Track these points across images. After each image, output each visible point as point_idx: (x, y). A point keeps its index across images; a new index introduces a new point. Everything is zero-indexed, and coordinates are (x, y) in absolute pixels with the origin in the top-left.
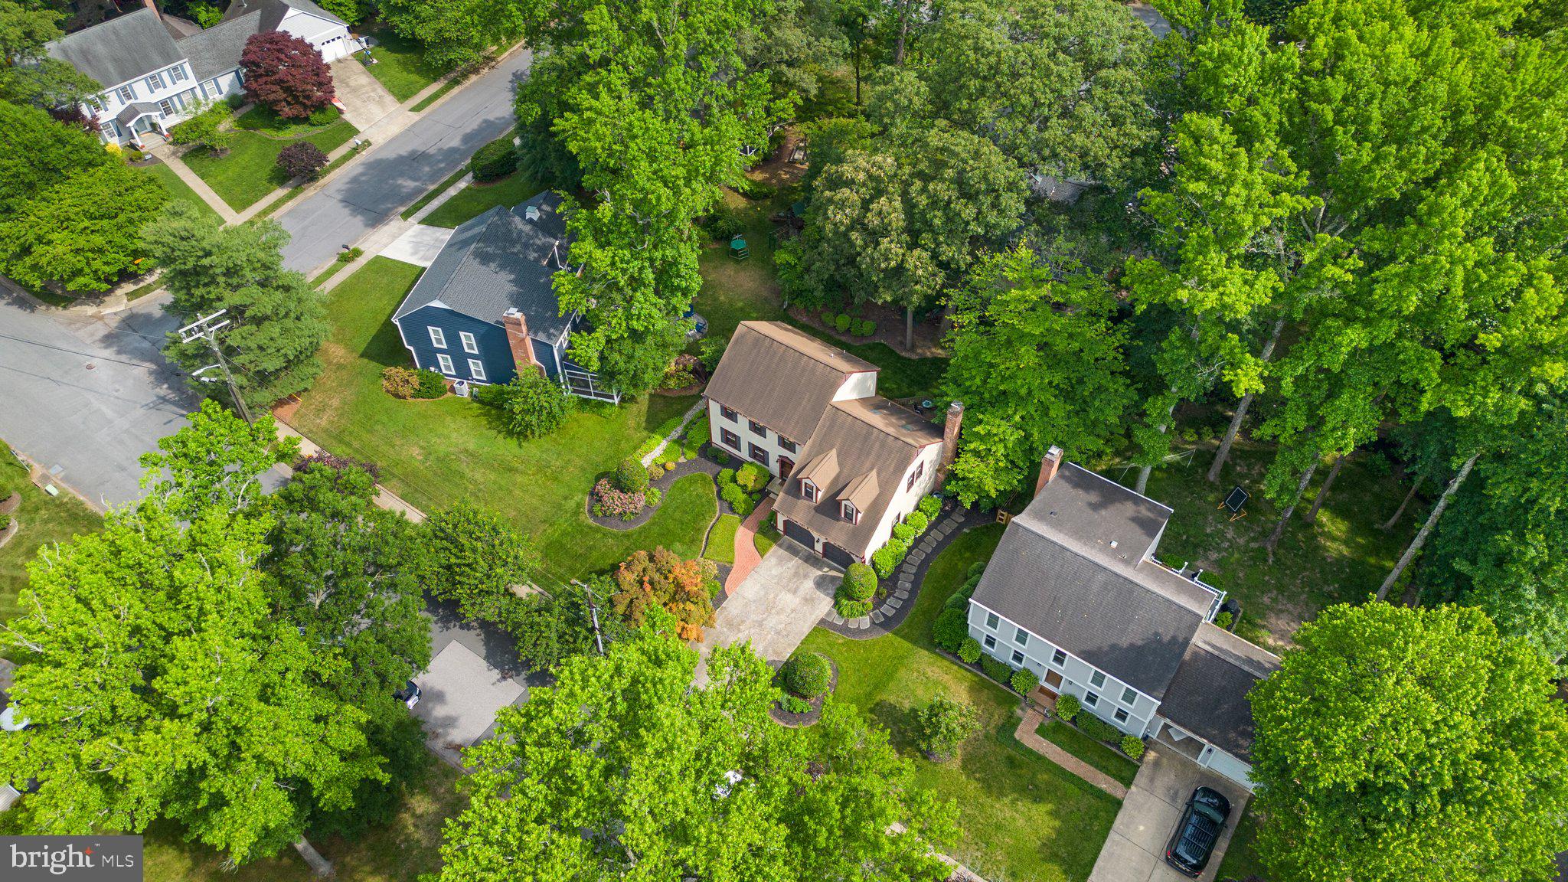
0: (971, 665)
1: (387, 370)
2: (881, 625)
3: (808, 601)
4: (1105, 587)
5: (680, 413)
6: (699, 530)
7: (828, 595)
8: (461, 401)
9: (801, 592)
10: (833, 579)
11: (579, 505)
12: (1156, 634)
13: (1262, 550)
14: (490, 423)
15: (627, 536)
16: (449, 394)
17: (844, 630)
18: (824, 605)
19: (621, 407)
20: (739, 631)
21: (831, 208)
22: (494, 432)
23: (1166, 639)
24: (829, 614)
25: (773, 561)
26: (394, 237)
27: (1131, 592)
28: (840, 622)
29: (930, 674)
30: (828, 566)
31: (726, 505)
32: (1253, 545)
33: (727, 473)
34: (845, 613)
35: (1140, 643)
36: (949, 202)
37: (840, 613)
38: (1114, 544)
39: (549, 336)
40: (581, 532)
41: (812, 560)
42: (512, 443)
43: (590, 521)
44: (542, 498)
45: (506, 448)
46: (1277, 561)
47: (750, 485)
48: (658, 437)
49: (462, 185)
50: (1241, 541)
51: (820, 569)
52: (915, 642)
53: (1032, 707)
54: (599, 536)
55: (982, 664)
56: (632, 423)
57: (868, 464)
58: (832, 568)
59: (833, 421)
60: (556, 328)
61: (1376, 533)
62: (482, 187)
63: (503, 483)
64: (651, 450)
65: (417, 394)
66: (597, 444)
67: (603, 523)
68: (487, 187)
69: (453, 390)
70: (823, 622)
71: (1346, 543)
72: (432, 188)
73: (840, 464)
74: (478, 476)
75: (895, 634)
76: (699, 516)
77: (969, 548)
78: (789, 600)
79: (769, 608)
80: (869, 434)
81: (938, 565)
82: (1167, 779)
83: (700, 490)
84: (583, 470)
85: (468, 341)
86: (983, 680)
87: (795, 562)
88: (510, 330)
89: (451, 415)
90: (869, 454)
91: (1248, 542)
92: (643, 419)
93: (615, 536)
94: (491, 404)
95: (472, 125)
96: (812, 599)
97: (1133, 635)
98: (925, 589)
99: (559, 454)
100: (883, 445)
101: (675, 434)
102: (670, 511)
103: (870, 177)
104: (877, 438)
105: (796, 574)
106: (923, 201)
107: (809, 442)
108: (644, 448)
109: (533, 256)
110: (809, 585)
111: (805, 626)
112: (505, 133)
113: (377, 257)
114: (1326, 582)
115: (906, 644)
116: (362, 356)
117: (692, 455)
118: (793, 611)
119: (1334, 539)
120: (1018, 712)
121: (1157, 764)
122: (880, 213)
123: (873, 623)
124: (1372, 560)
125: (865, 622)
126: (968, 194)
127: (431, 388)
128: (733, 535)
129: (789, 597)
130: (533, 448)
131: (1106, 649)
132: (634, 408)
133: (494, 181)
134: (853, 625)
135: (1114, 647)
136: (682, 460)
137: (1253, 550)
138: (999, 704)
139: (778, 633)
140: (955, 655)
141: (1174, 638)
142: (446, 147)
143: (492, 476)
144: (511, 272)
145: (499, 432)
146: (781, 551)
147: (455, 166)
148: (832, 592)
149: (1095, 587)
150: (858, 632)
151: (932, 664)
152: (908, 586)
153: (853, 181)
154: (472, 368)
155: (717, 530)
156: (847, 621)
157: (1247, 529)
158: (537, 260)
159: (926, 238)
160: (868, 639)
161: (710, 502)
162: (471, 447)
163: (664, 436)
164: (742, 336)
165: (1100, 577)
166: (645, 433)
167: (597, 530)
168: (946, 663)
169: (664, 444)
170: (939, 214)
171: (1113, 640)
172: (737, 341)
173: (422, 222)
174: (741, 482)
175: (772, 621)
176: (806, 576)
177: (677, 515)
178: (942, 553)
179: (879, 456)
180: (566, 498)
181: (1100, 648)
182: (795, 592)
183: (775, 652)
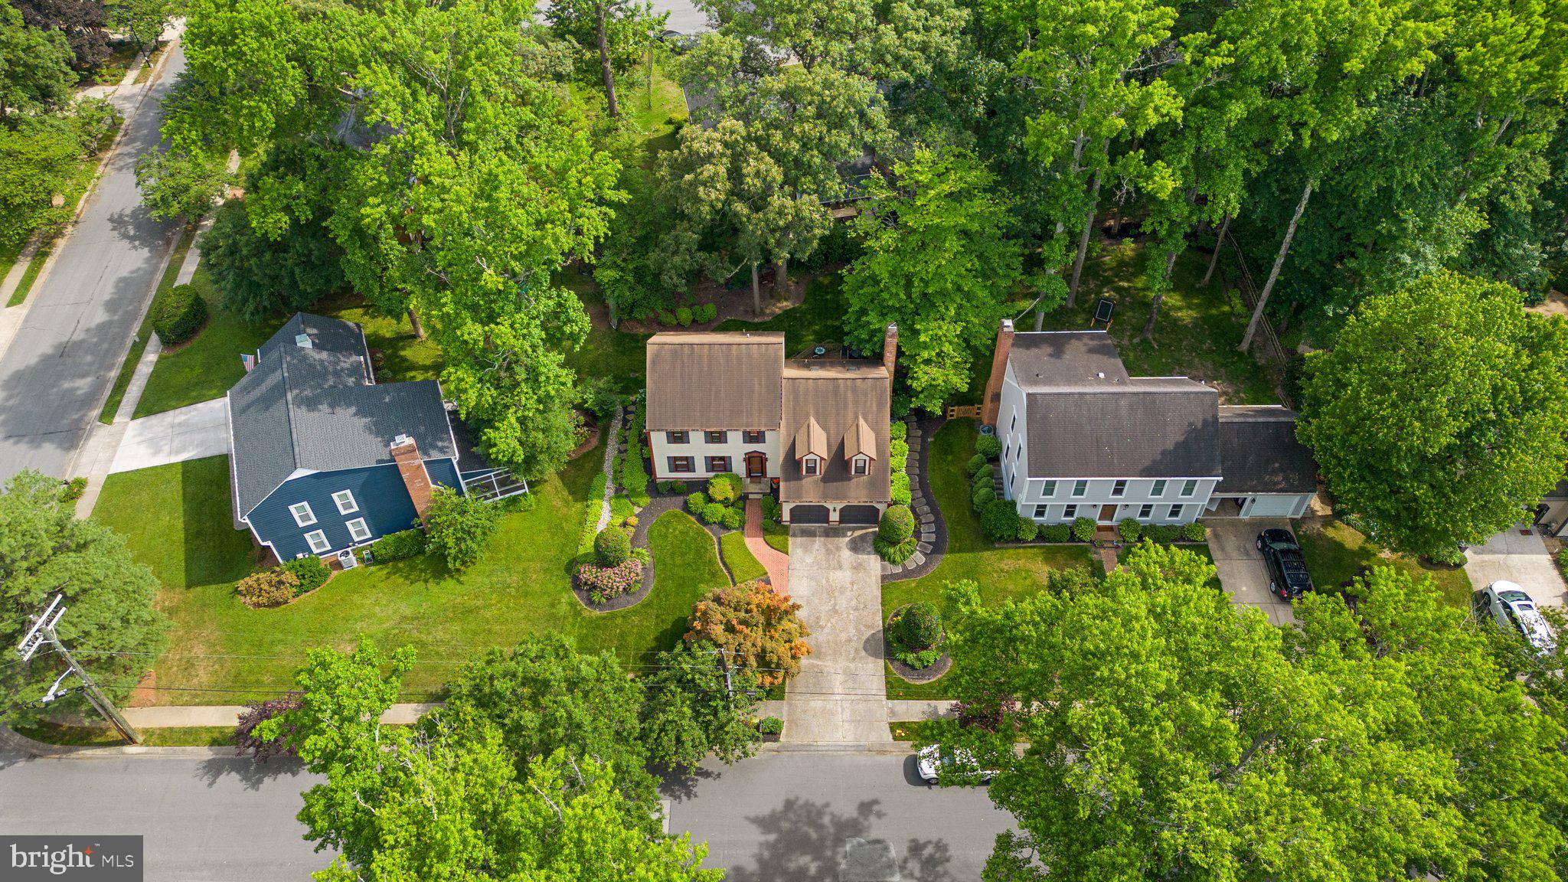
0: (1033, 541)
1: (241, 584)
2: (933, 552)
3: (857, 567)
4: (1131, 408)
5: (598, 469)
6: (711, 562)
7: (869, 553)
8: (354, 573)
9: (846, 564)
10: (862, 537)
11: (572, 605)
12: (1190, 424)
13: (1145, 341)
14: (406, 578)
15: (648, 605)
16: (335, 573)
17: (907, 574)
18: (874, 564)
19: (535, 493)
20: (822, 628)
21: (701, 189)
22: (420, 585)
23: (1199, 425)
24: (883, 568)
25: (799, 551)
26: (114, 447)
27: (1154, 402)
28: (899, 570)
29: (1006, 568)
30: (849, 529)
31: (715, 527)
32: (1136, 341)
33: (696, 498)
34: (898, 559)
35: (1182, 439)
36: (821, 139)
37: (894, 562)
38: (1102, 375)
39: (441, 450)
40: (598, 627)
41: (833, 532)
42: (449, 584)
43: (597, 612)
44: (527, 618)
45: (446, 592)
46: (1160, 344)
47: (731, 496)
48: (595, 501)
49: (150, 357)
50: (1125, 342)
51: (844, 535)
52: (972, 550)
53: (1102, 547)
54: (619, 621)
55: (1042, 536)
56: (558, 503)
57: (850, 415)
58: (854, 530)
59: (795, 393)
60: (441, 440)
61: (1201, 291)
62: (179, 350)
63: (473, 626)
64: (598, 516)
65: (302, 589)
66: (539, 540)
67: (612, 607)
68: (188, 346)
69: (338, 565)
70: (884, 578)
71: (1189, 308)
72: (114, 374)
73: (824, 428)
74: (440, 635)
75: (952, 551)
76: (700, 552)
77: (946, 452)
78: (842, 577)
79: (831, 592)
80: (836, 388)
81: (935, 480)
82: (1231, 542)
83: (680, 527)
84: (546, 571)
85: (344, 501)
86: (1049, 548)
87: (819, 542)
88: (402, 463)
89: (354, 591)
90: (846, 407)
91: (1130, 340)
92: (566, 493)
93: (635, 612)
94: (394, 558)
95: (107, 291)
96: (860, 565)
97: (1173, 436)
98: (942, 504)
99: (508, 568)
100: (854, 390)
101: (609, 489)
102: (669, 561)
103: (726, 145)
104: (846, 387)
105: (828, 551)
106: (795, 146)
107: (783, 423)
108: (590, 518)
109: (351, 381)
110: (846, 554)
111: (873, 590)
112: (155, 285)
113: (110, 477)
114: (1201, 342)
115: (968, 556)
116: (189, 586)
117: (645, 501)
118: (852, 583)
119: (1180, 309)
120: (1095, 557)
121: (1216, 535)
122: (757, 174)
123: (925, 554)
124: (1214, 312)
125: (919, 558)
126: (839, 122)
127: (311, 577)
128: (746, 549)
129: (839, 574)
130: (475, 578)
131: (1159, 457)
132: (547, 488)
133: (188, 339)
134: (912, 566)
135: (1164, 453)
136: (637, 510)
137: (1139, 345)
138: (1076, 559)
139: (856, 609)
140: (1018, 540)
141: (1205, 421)
142: (93, 325)
143: (456, 627)
144: (349, 405)
145: (426, 581)
146: (799, 540)
147: (122, 343)
148: (871, 549)
149: (1124, 412)
150: (920, 569)
151: (1001, 559)
152: (926, 508)
153: (711, 155)
154: (352, 530)
155: (727, 553)
156: (904, 566)
157: (1123, 331)
158: (358, 384)
159: (807, 182)
160: (935, 567)
161: (698, 533)
162: (408, 612)
163: (601, 497)
164: (657, 356)
165: (1123, 402)
166: (579, 505)
167: (613, 617)
168: (1012, 551)
169: (606, 505)
170: (816, 152)
171: (1160, 449)
172: (653, 362)
173: (135, 416)
174: (719, 497)
175: (842, 602)
176: (838, 549)
177: (678, 560)
178: (929, 467)
179: (856, 403)
180: (553, 606)
181: (1154, 461)
182: (840, 567)
183: (868, 627)
